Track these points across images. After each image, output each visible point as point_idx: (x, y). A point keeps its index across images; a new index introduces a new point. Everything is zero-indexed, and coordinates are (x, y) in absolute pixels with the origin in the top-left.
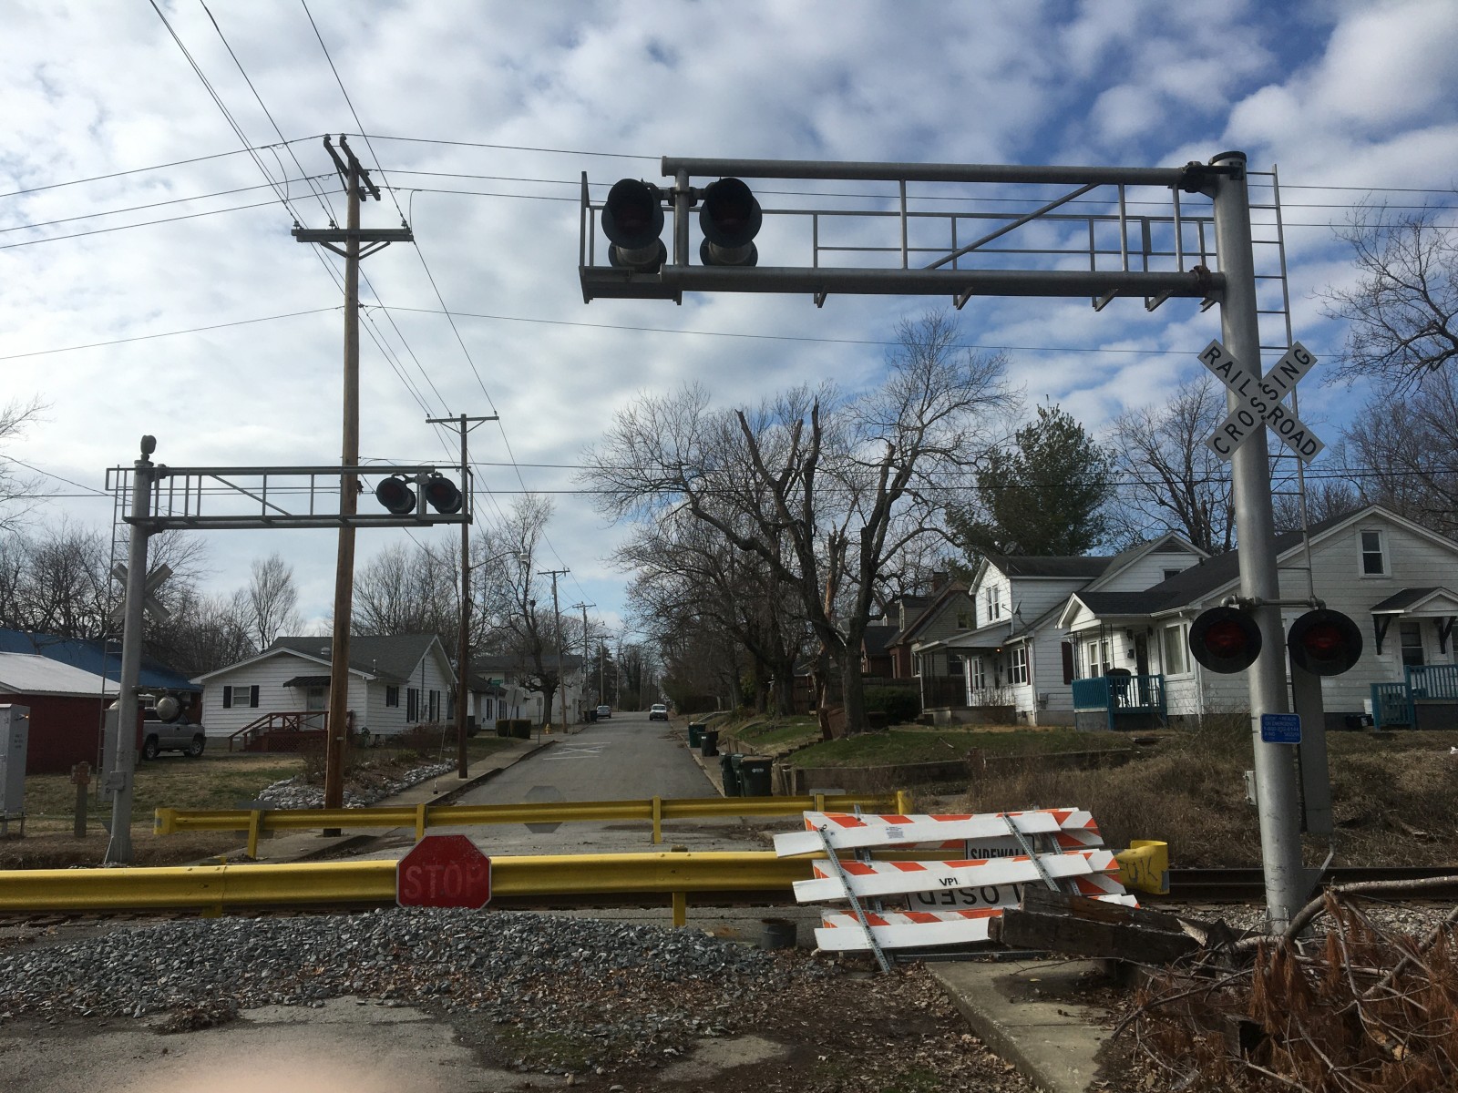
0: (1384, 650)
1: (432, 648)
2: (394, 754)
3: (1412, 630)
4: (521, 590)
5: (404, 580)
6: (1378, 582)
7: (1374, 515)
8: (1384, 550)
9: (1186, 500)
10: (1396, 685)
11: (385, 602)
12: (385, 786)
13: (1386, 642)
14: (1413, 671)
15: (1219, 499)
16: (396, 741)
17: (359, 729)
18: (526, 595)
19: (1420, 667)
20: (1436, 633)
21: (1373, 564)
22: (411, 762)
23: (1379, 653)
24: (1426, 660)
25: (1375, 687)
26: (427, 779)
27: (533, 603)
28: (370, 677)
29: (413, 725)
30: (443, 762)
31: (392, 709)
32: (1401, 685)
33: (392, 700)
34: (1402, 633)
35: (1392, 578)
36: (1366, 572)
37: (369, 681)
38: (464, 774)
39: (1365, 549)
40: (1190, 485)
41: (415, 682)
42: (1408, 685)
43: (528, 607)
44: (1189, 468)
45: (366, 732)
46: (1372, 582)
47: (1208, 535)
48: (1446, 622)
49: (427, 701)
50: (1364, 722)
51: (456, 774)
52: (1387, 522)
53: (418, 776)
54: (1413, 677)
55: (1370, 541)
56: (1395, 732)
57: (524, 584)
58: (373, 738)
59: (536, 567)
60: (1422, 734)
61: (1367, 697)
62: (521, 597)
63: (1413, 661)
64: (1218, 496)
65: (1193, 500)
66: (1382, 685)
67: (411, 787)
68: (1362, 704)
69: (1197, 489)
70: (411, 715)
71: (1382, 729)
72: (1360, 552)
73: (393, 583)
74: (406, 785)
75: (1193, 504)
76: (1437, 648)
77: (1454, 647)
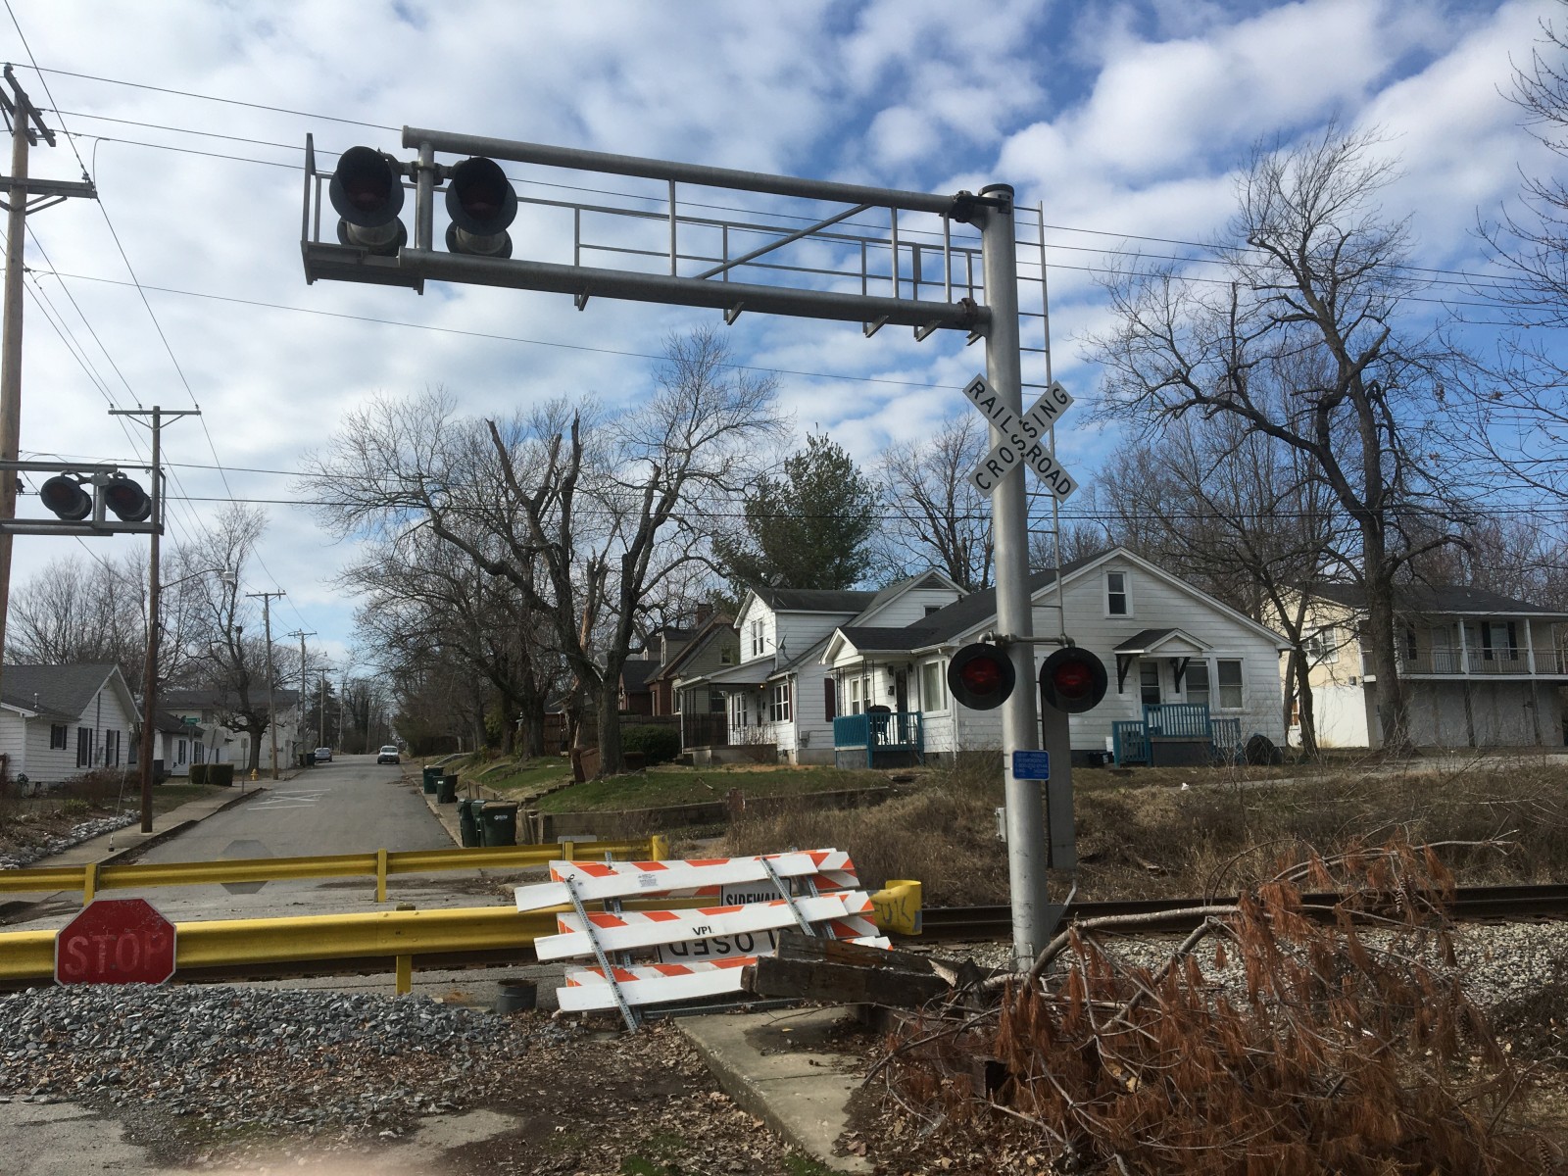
0: (1125, 689)
1: (111, 679)
2: (58, 806)
3: (1151, 670)
4: (224, 614)
5: (77, 598)
6: (1121, 622)
7: (1120, 557)
8: (1128, 591)
9: (947, 536)
10: (1135, 723)
11: (52, 624)
12: (46, 842)
13: (1127, 680)
14: (1150, 709)
15: (978, 536)
16: (62, 790)
17: (15, 776)
18: (231, 620)
19: (1157, 706)
20: (1171, 672)
21: (1117, 604)
22: (81, 814)
23: (1121, 692)
24: (1162, 698)
25: (1116, 725)
26: (100, 834)
27: (240, 630)
28: (30, 714)
29: (84, 770)
30: (121, 814)
31: (58, 752)
32: (1139, 723)
33: (58, 740)
34: (1142, 673)
35: (1133, 620)
36: (1112, 612)
37: (28, 720)
38: (147, 828)
39: (1110, 590)
40: (952, 521)
41: (87, 720)
42: (1146, 723)
43: (234, 635)
44: (951, 505)
45: (24, 779)
46: (1116, 622)
47: (967, 573)
48: (1182, 661)
49: (103, 743)
50: (1105, 759)
51: (138, 827)
52: (1131, 564)
53: (89, 831)
54: (1150, 716)
55: (1116, 582)
56: (1133, 768)
57: (229, 608)
58: (32, 787)
59: (244, 589)
60: (1157, 771)
61: (1107, 734)
62: (225, 622)
63: (1151, 700)
64: (977, 534)
65: (954, 537)
66: (1122, 723)
67: (79, 843)
68: (1105, 742)
69: (958, 526)
70: (83, 757)
71: (1122, 765)
72: (1106, 593)
73: (62, 602)
74: (74, 841)
75: (954, 541)
76: (1172, 688)
77: (1188, 687)
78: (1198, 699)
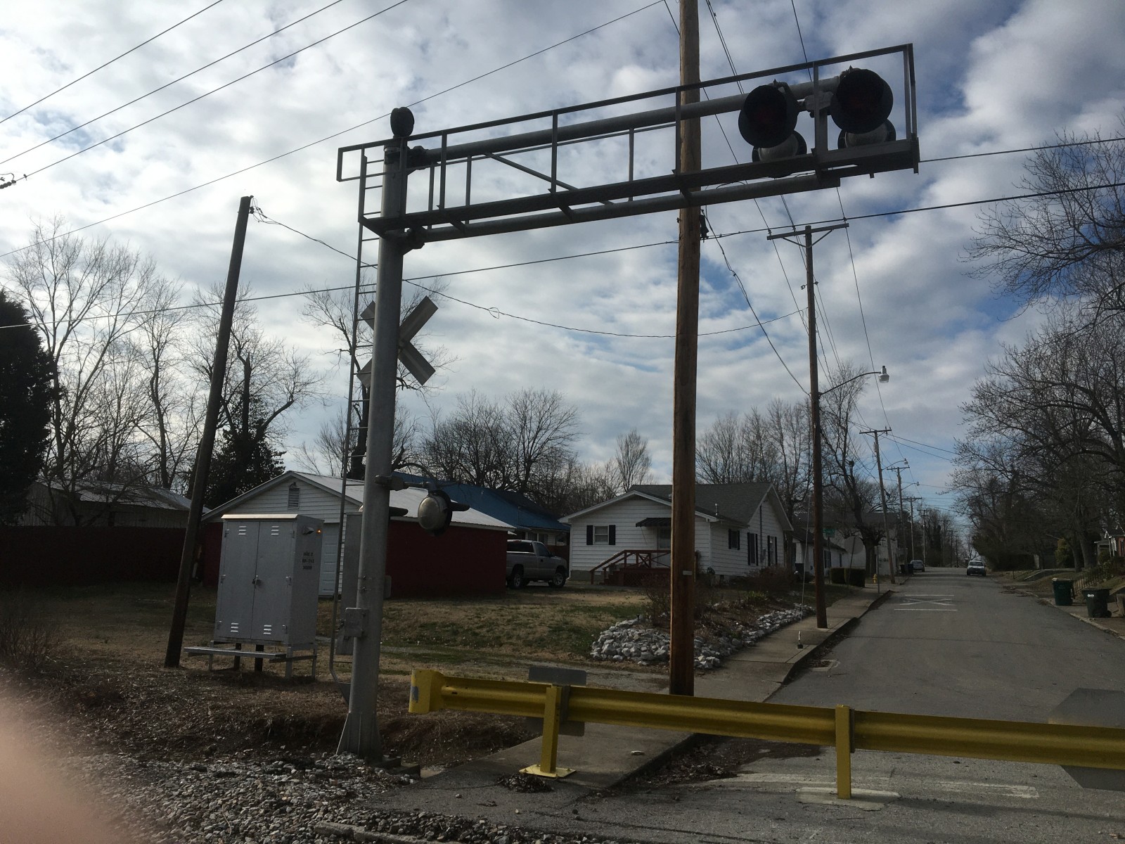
1: (768, 496)
2: (744, 596)
4: (839, 452)
5: (736, 444)
12: (740, 633)
16: (739, 582)
17: (705, 569)
18: (844, 457)
22: (763, 606)
26: (783, 626)
27: (852, 463)
28: (713, 519)
29: (753, 568)
30: (791, 607)
31: (734, 551)
33: (734, 543)
37: (712, 523)
38: (822, 623)
41: (753, 527)
43: (847, 467)
45: (711, 571)
49: (765, 546)
51: (812, 622)
53: (772, 624)
57: (842, 446)
58: (718, 578)
59: (853, 430)
62: (840, 458)
67: (767, 636)
70: (752, 558)
73: (726, 447)
74: (761, 632)
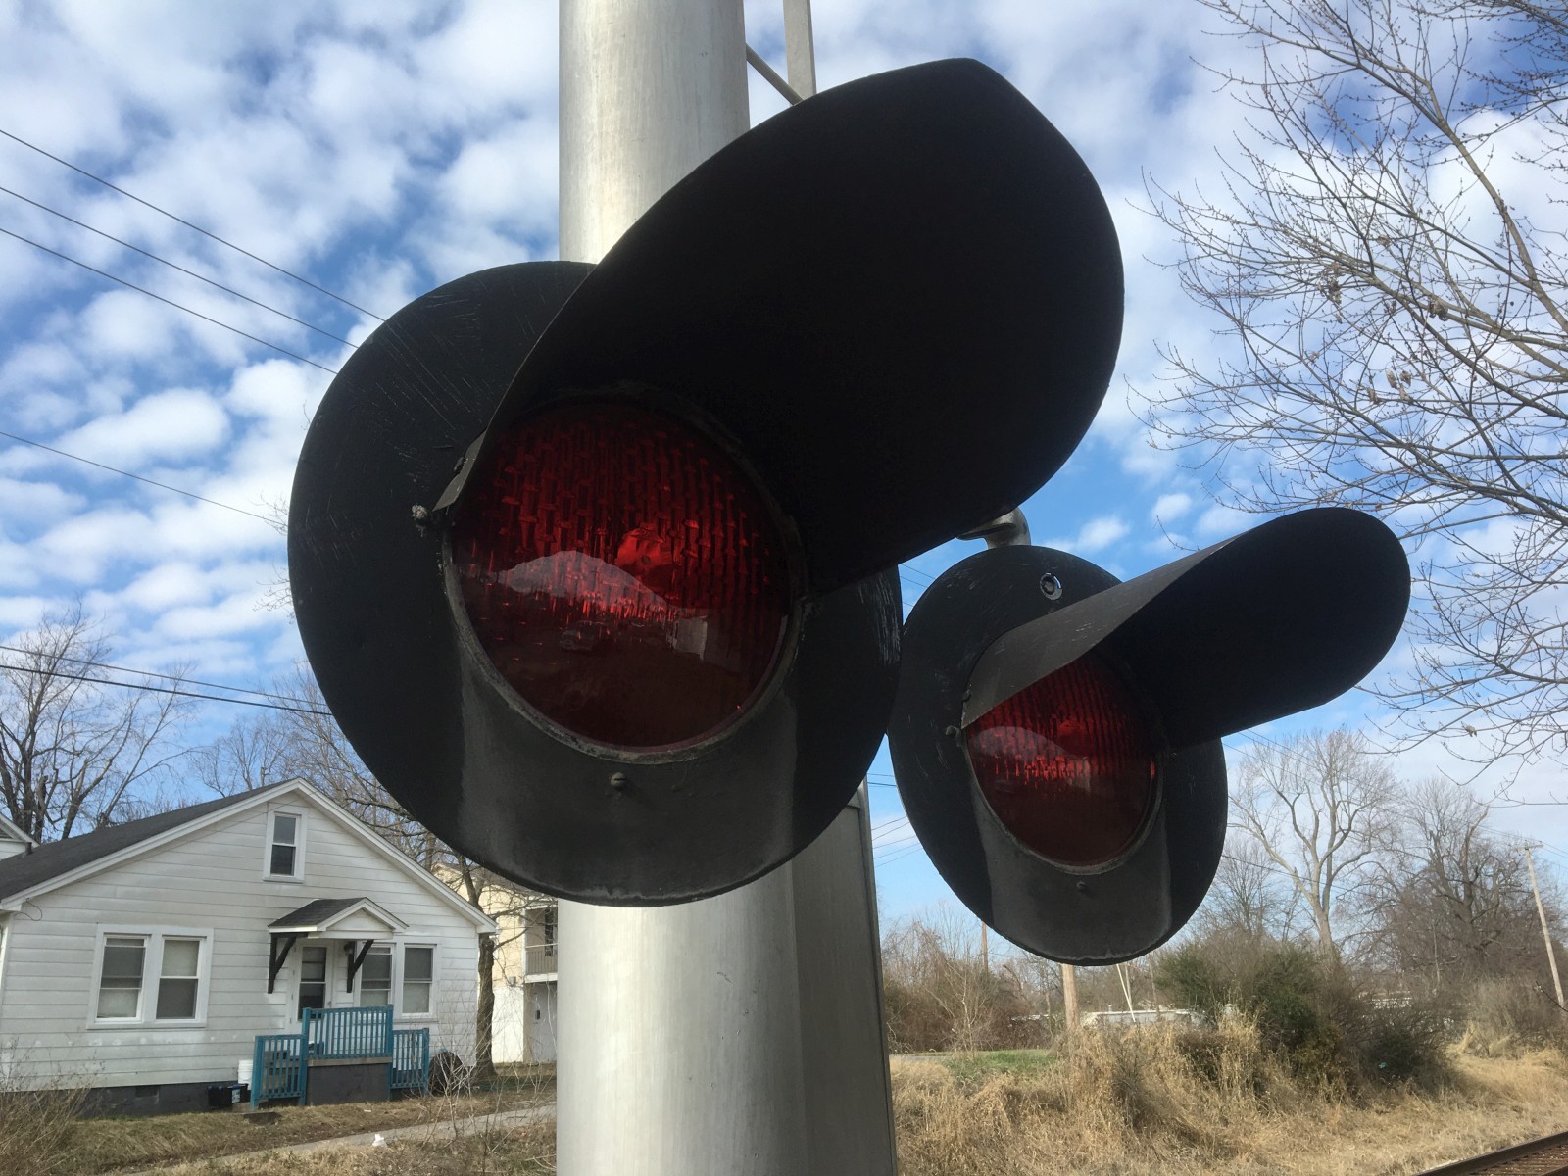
0: (278, 986)
3: (318, 956)
6: (285, 887)
8: (300, 843)
10: (289, 1037)
13: (283, 973)
14: (313, 1017)
20: (344, 963)
21: (283, 861)
24: (327, 999)
25: (261, 1040)
32: (294, 1037)
34: (303, 962)
35: (305, 884)
36: (274, 870)
39: (276, 839)
40: (28, 756)
42: (304, 1038)
44: (32, 733)
48: (360, 947)
50: (236, 1095)
52: (310, 804)
54: (312, 1026)
55: (285, 828)
56: (279, 1110)
63: (312, 1001)
66: (270, 1038)
71: (262, 1105)
72: (270, 842)
76: (343, 985)
77: (364, 984)
78: (375, 1000)
